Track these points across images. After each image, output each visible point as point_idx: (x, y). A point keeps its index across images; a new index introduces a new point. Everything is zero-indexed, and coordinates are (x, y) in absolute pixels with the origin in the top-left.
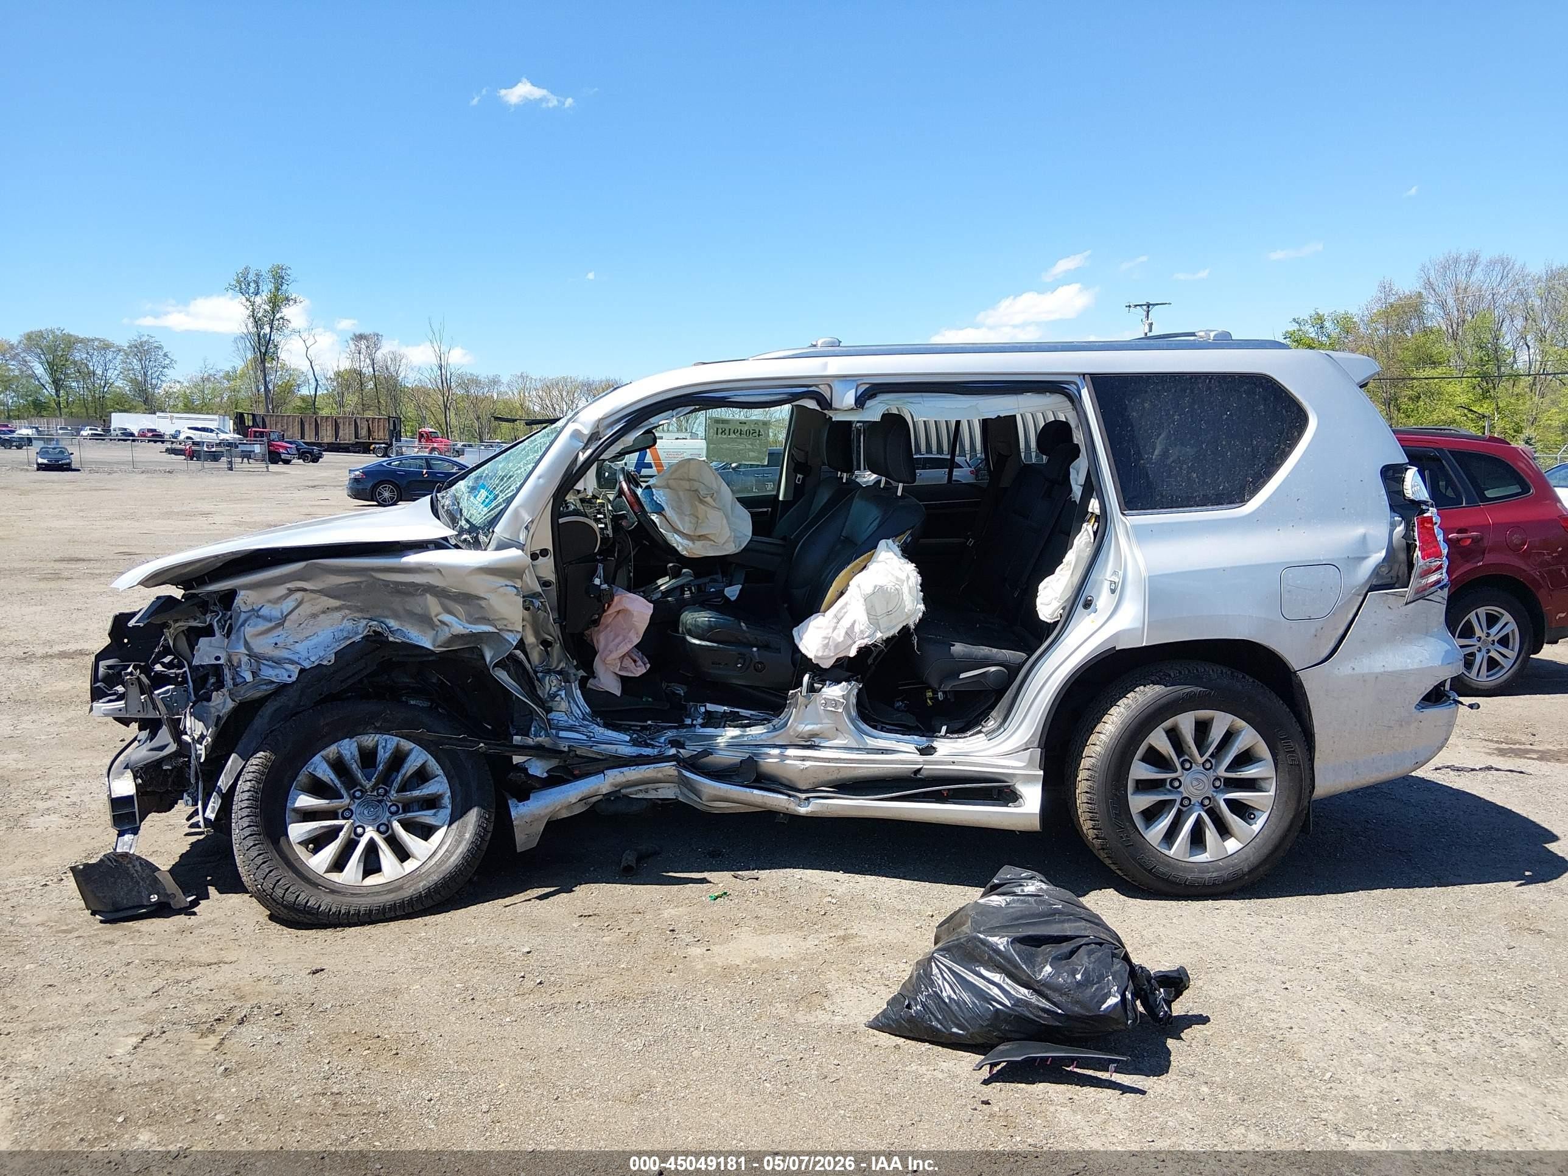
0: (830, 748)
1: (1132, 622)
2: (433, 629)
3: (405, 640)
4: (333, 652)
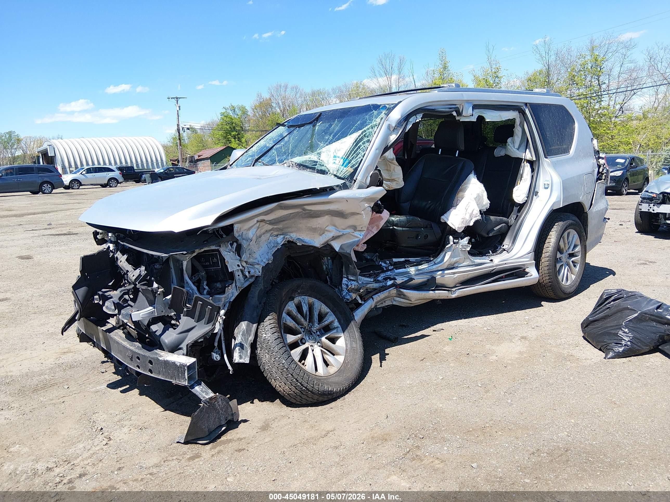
0: (462, 267)
1: (556, 199)
2: (321, 235)
3: (304, 244)
4: (271, 255)
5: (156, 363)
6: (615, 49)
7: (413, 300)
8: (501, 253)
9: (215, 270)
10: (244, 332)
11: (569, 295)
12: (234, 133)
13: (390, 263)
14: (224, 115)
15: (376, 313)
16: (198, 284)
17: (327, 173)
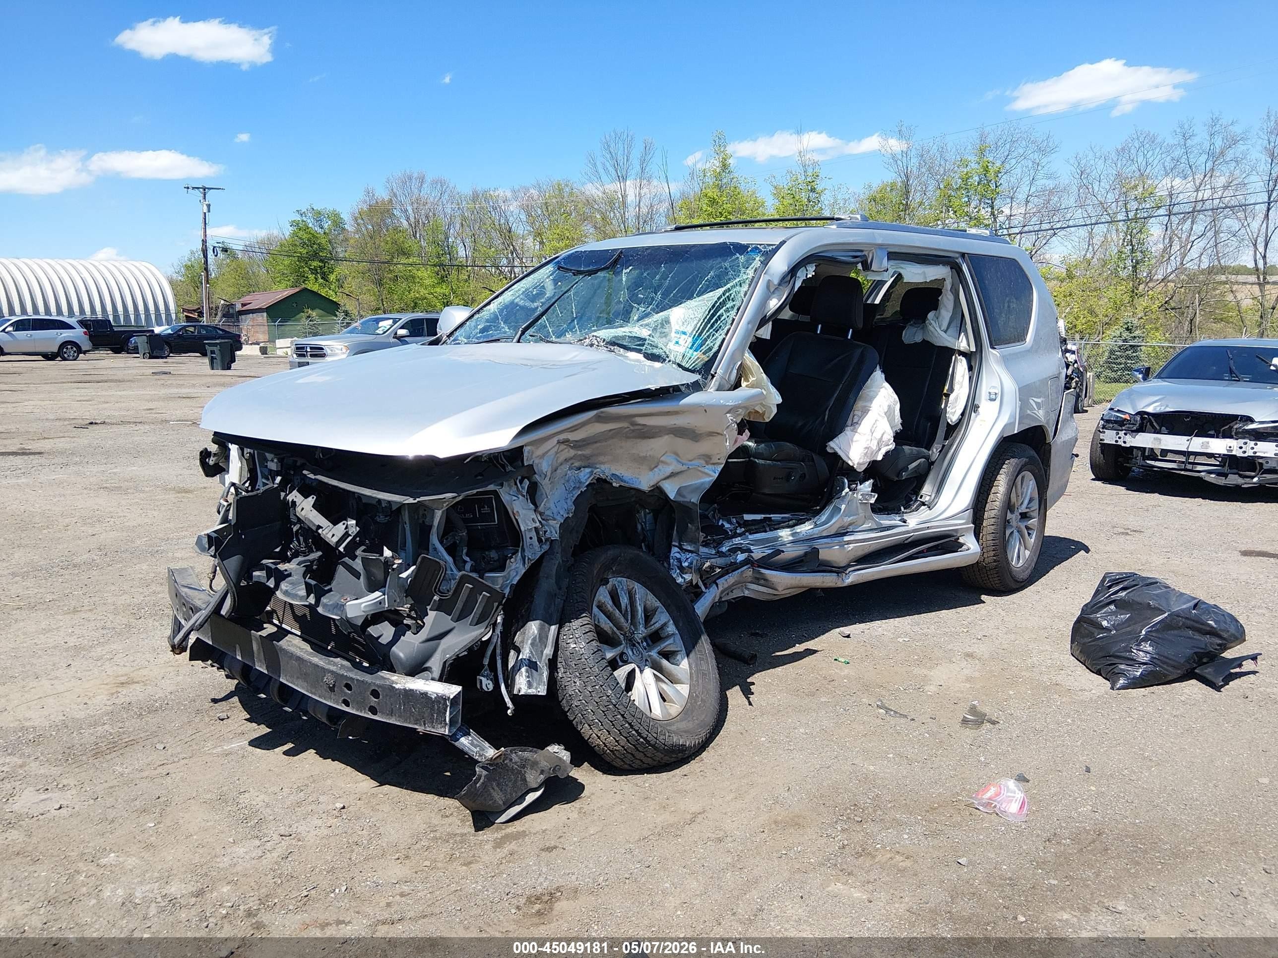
0: (860, 531)
1: (1009, 418)
2: (652, 470)
3: (623, 484)
4: (572, 503)
5: (387, 695)
6: (1021, 151)
7: (780, 589)
8: (917, 509)
9: (484, 527)
10: (534, 639)
11: (1022, 584)
12: (315, 263)
13: (737, 522)
14: (299, 227)
15: (719, 611)
16: (452, 550)
17: (665, 360)
